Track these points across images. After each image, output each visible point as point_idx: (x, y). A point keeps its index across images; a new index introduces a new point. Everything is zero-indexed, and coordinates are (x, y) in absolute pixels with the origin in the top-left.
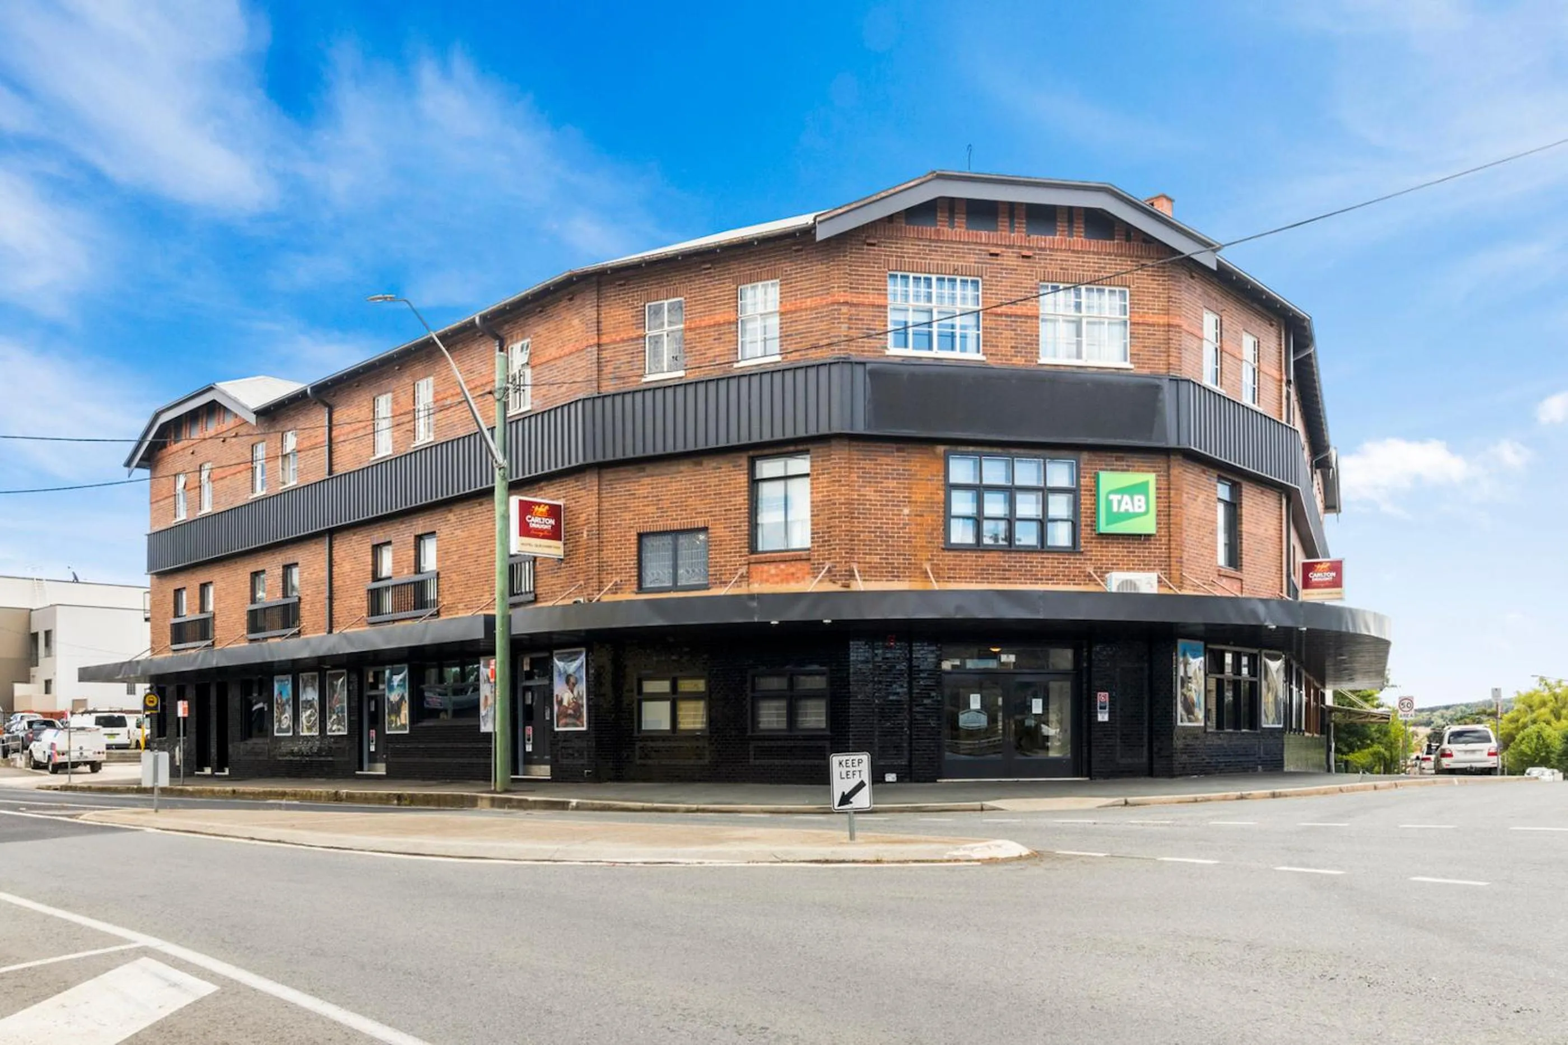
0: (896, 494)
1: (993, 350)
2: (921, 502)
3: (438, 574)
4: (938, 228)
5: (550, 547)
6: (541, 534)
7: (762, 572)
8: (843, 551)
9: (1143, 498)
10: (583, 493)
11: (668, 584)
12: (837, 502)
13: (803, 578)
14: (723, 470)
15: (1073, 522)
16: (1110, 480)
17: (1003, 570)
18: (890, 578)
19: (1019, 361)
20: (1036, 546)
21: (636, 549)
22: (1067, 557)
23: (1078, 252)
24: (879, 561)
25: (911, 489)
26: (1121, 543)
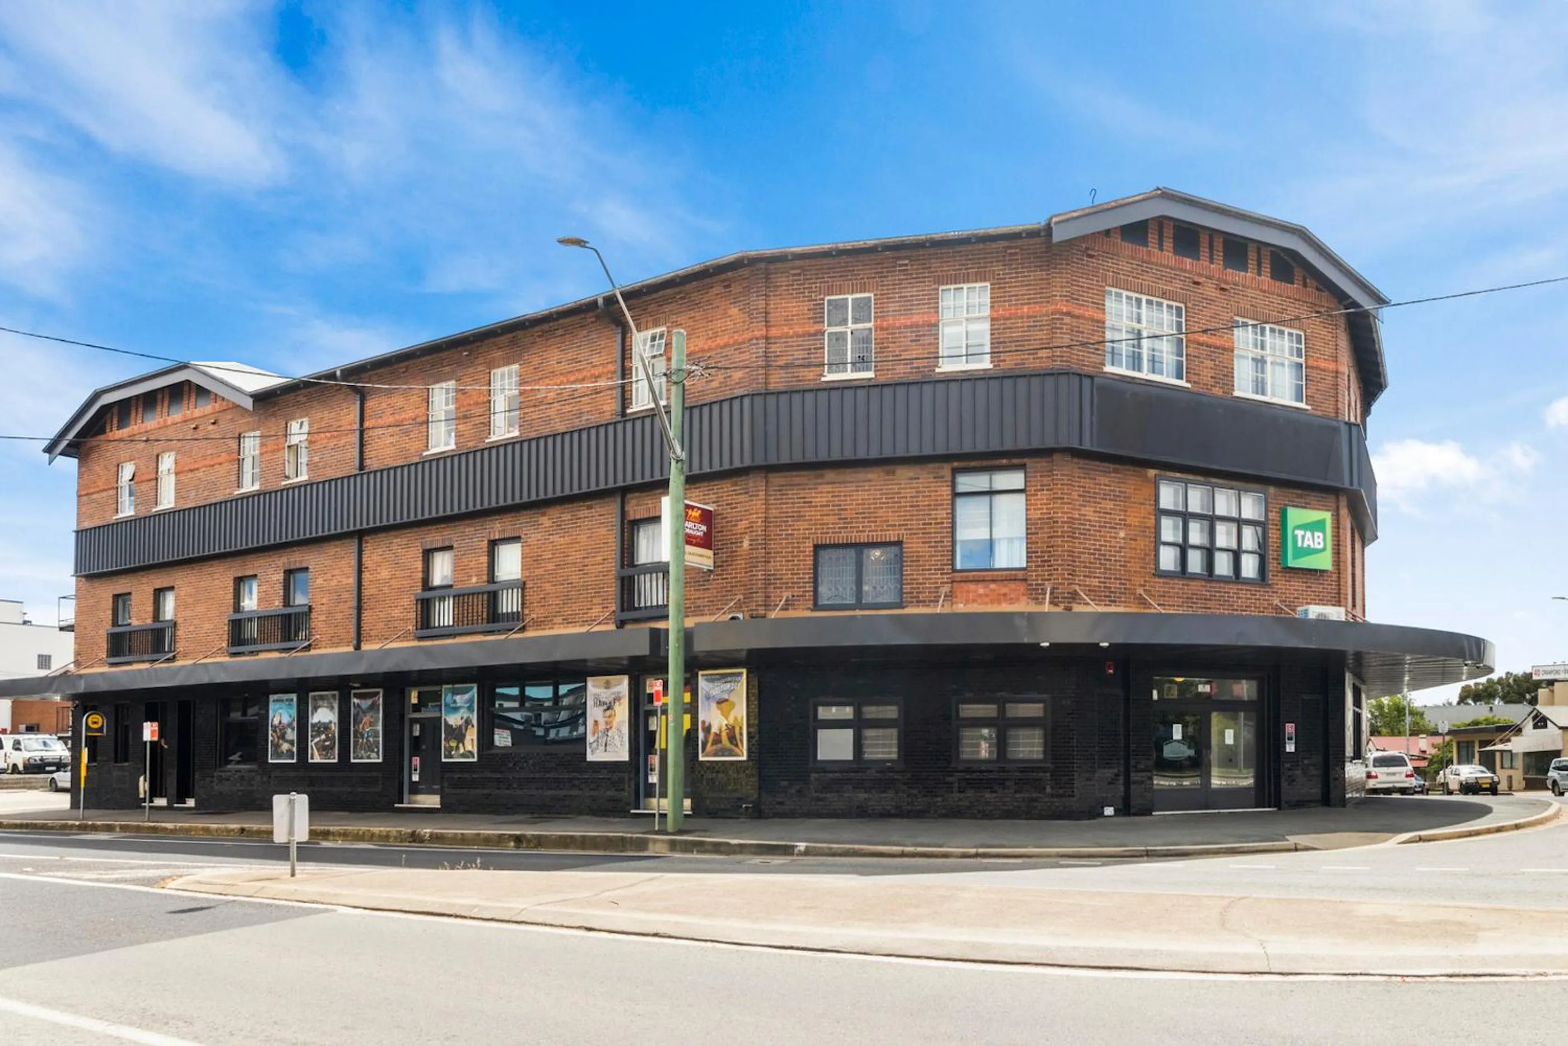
0: (1112, 516)
1: (1195, 378)
2: (1135, 526)
3: (524, 583)
4: (1149, 248)
5: (702, 556)
6: (694, 541)
7: (968, 592)
8: (1066, 572)
9: (1321, 535)
10: (743, 498)
11: (851, 601)
12: (1060, 520)
13: (1018, 600)
14: (920, 481)
15: (1260, 555)
16: (1296, 516)
17: (1205, 599)
18: (1108, 603)
19: (1217, 391)
20: (1231, 577)
21: (812, 562)
22: (1258, 589)
23: (1264, 292)
24: (1097, 584)
25: (1126, 511)
26: (1300, 578)
